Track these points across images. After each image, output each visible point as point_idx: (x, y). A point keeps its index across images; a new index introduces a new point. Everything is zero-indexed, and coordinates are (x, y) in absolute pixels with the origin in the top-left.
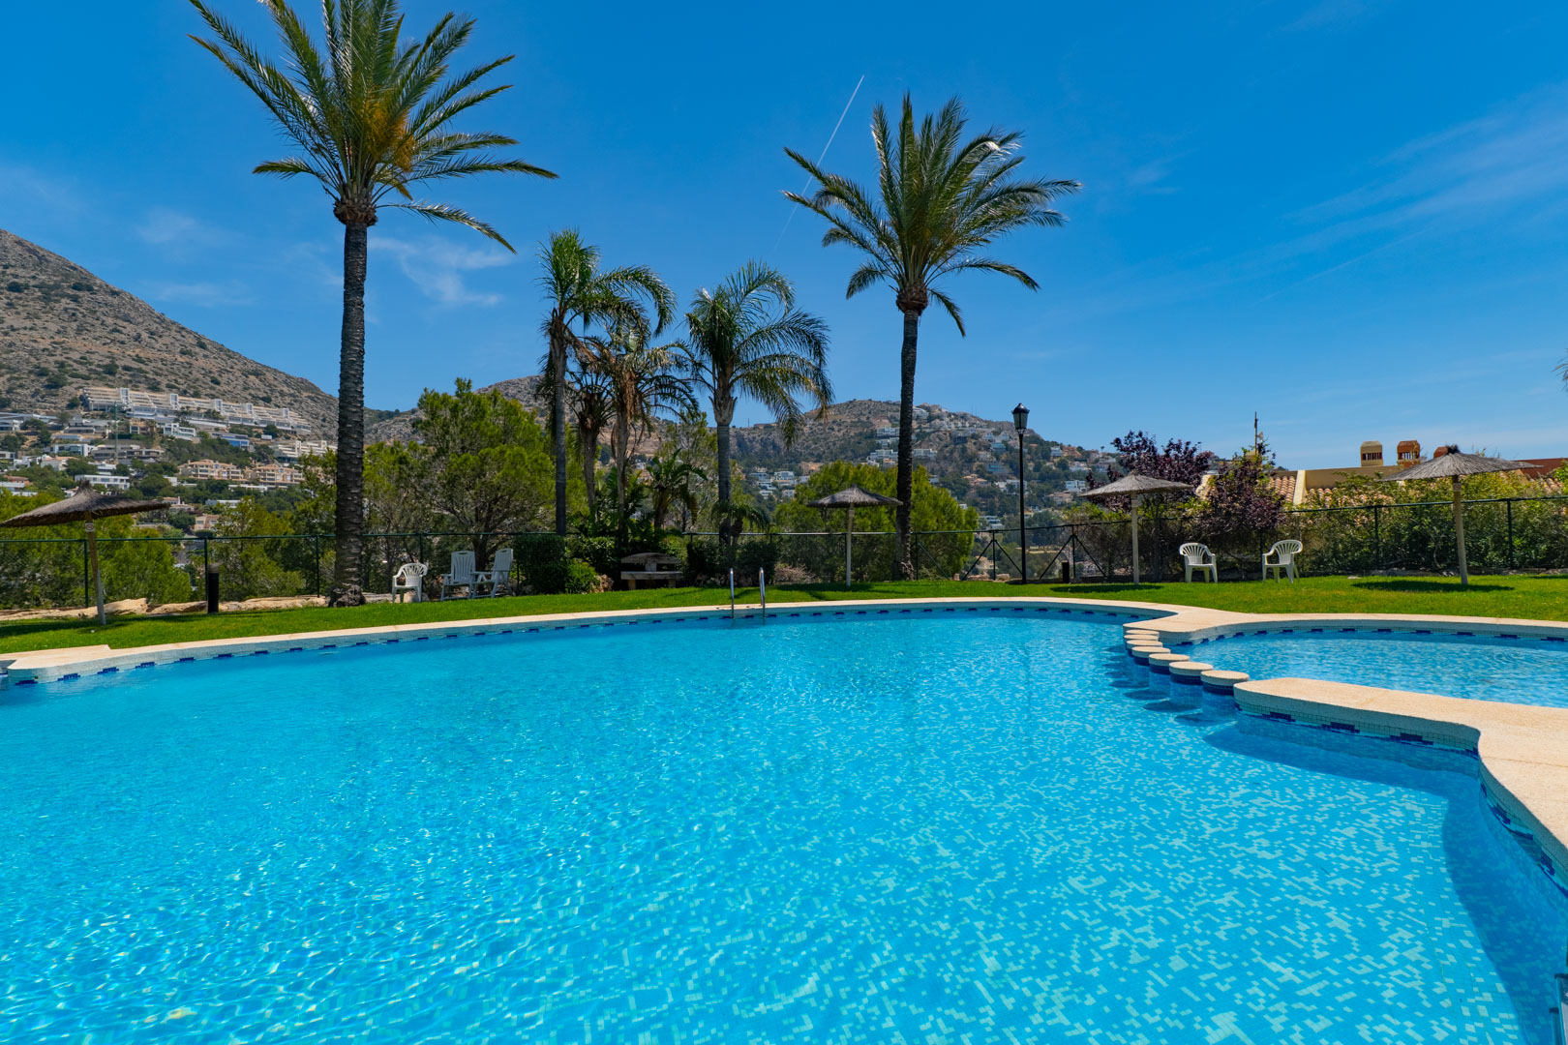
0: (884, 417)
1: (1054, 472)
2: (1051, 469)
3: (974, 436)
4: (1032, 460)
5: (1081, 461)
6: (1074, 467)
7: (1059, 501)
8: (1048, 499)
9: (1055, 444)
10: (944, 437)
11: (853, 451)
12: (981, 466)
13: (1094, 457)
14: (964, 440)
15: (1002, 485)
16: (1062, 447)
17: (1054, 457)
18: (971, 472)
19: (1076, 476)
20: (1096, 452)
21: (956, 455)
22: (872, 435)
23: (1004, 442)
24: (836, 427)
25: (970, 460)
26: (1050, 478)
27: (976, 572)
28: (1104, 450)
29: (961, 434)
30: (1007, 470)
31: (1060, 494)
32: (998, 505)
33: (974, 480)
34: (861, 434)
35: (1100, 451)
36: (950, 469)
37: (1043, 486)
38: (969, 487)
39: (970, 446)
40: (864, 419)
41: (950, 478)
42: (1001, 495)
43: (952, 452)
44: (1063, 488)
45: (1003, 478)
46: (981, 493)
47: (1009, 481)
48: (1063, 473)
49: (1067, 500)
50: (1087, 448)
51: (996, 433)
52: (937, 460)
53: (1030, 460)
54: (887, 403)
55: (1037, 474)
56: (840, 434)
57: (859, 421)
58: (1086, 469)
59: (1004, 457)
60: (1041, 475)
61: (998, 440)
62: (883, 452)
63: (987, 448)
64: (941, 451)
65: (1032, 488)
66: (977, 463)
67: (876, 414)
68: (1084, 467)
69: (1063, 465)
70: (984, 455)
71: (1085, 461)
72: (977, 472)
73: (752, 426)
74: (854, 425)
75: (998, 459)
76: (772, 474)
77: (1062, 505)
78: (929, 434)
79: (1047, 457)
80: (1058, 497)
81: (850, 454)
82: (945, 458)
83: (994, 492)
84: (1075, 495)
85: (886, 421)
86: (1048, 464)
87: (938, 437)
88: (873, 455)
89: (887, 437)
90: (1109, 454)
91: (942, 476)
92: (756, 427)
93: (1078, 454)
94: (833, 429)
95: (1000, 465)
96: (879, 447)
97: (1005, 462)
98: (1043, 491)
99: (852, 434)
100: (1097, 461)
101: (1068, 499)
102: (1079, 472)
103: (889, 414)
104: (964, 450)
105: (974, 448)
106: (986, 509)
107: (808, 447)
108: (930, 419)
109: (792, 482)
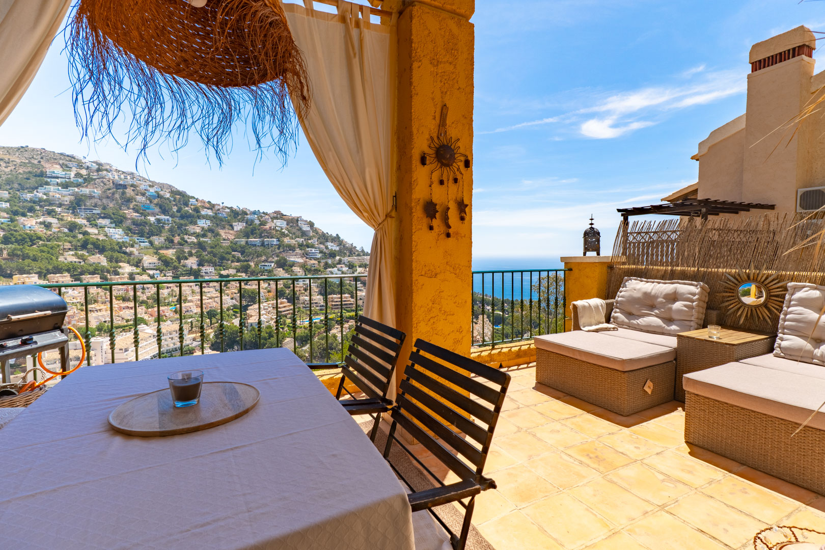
0: (56, 164)
1: (191, 214)
2: (188, 212)
3: (132, 186)
4: (176, 205)
5: (208, 209)
6: (204, 212)
7: (192, 231)
8: (185, 229)
9: (193, 197)
10: (108, 183)
11: (20, 184)
12: (137, 205)
13: (217, 207)
14: (125, 187)
15: (152, 219)
16: (197, 200)
17: (191, 205)
18: (129, 208)
19: (206, 217)
20: (219, 205)
21: (117, 196)
22: (42, 174)
23: (156, 192)
25: (129, 200)
26: (187, 217)
27: (117, 273)
28: (224, 205)
29: (121, 182)
30: (157, 210)
32: (147, 231)
33: (130, 214)
34: (30, 172)
35: (221, 205)
36: (111, 205)
37: (182, 222)
38: (126, 218)
39: (129, 191)
40: (36, 162)
41: (110, 212)
42: (151, 225)
43: (113, 194)
44: (195, 224)
45: (154, 215)
46: (135, 223)
47: (158, 217)
48: (196, 215)
49: (198, 231)
50: (213, 202)
51: (151, 186)
52: (100, 199)
53: (174, 205)
54: (61, 154)
55: (179, 214)
56: (8, 170)
57: (30, 163)
58: (211, 214)
59: (156, 201)
60: (182, 215)
61: (152, 190)
62: (52, 188)
63: (143, 195)
64: (104, 192)
65: (175, 222)
66: (134, 203)
67: (48, 161)
68: (210, 213)
69: (197, 210)
70: (139, 198)
71: (212, 209)
72: (133, 209)
74: (23, 165)
75: (151, 202)
77: (194, 233)
78: (95, 179)
79: (186, 204)
80: (191, 228)
81: (16, 186)
82: (108, 197)
83: (145, 223)
84: (203, 228)
85: (58, 166)
86: (186, 208)
87: (102, 182)
88: (41, 190)
89: (57, 178)
90: (226, 207)
91: (104, 208)
93: (207, 205)
95: (152, 206)
96: (47, 184)
97: (157, 205)
98: (182, 225)
99: (21, 171)
100: (219, 210)
101: (198, 230)
102: (207, 215)
103: (61, 162)
104: (124, 193)
105: (132, 193)
106: (138, 234)
108: (98, 170)
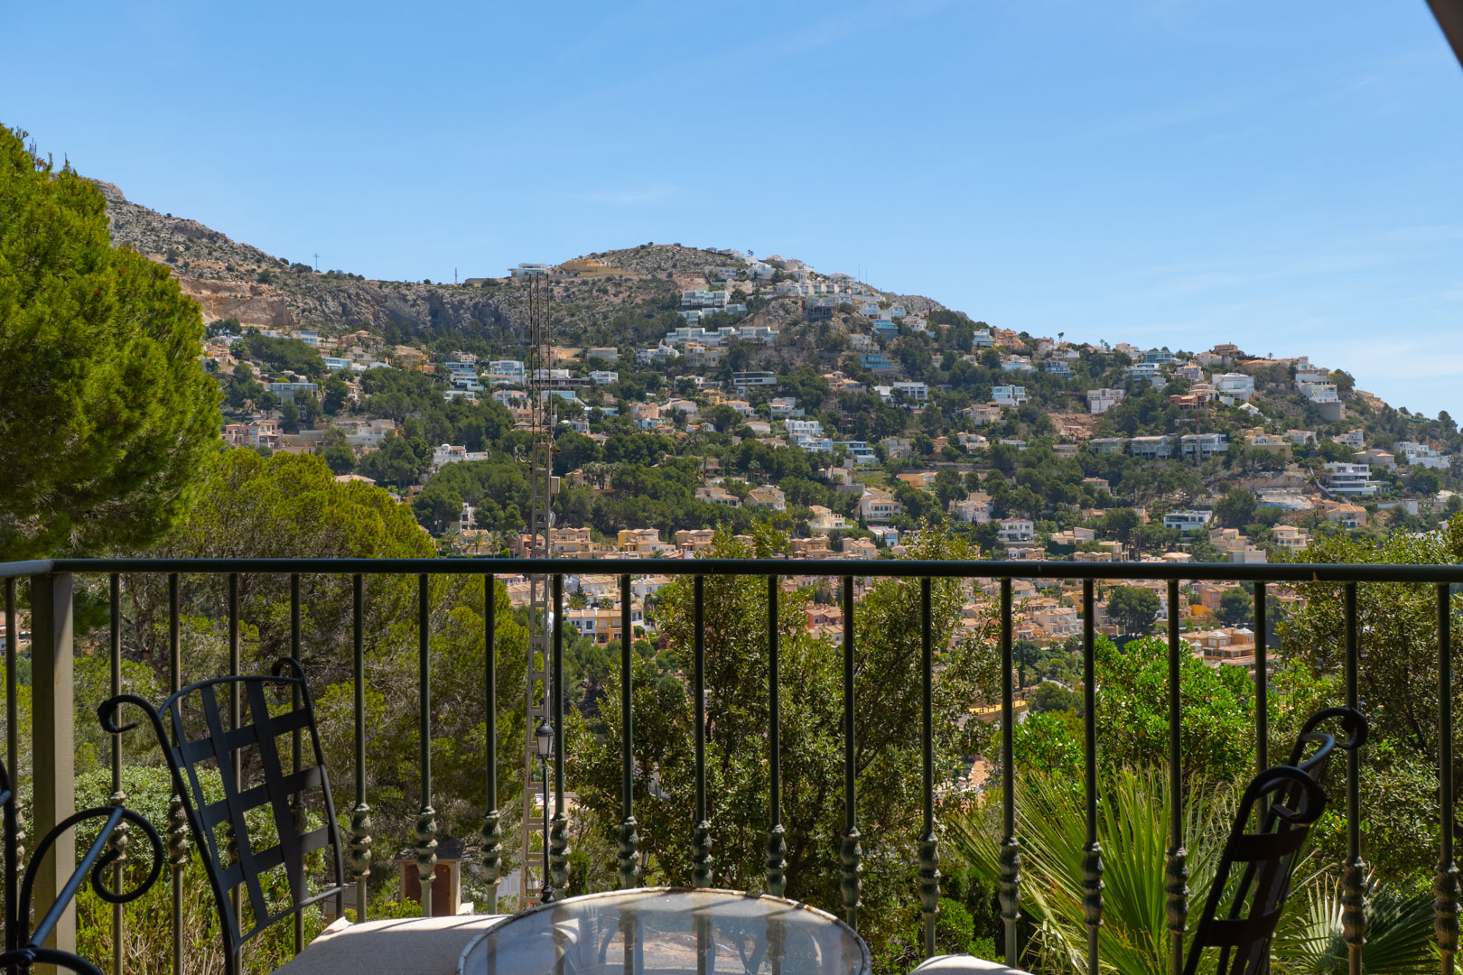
0: (699, 275)
1: (975, 371)
2: (969, 366)
3: (844, 308)
4: (940, 350)
5: (1021, 354)
6: (1009, 365)
7: (978, 420)
8: (961, 415)
9: (983, 326)
10: (793, 307)
11: (636, 330)
12: (851, 358)
13: (1044, 348)
14: (826, 313)
15: (885, 391)
16: (993, 332)
17: (978, 347)
18: (834, 368)
19: (1014, 379)
20: (1050, 341)
21: (811, 338)
22: (675, 303)
23: (895, 319)
24: (611, 290)
25: (836, 346)
26: (966, 381)
27: (805, 532)
28: (1064, 339)
29: (821, 303)
30: (896, 367)
31: (978, 407)
32: (872, 424)
33: (838, 381)
34: (653, 301)
35: (1057, 340)
36: (798, 363)
37: (955, 395)
38: (827, 392)
39: (836, 323)
40: (663, 276)
41: (794, 378)
42: (881, 407)
43: (803, 333)
44: (987, 398)
45: (887, 380)
46: (847, 403)
47: (897, 385)
48: (989, 373)
49: (993, 418)
50: (1034, 335)
51: (883, 306)
52: (778, 347)
53: (936, 351)
54: (708, 252)
55: (946, 375)
56: (617, 301)
57: (654, 279)
58: (1029, 367)
59: (893, 344)
60: (953, 376)
61: (886, 316)
62: (689, 331)
63: (866, 329)
64: (786, 331)
65: (936, 397)
66: (846, 353)
67: (684, 271)
68: (1025, 364)
69: (991, 360)
70: (858, 339)
71: (1030, 354)
72: (844, 368)
73: (462, 281)
74: (643, 285)
75: (883, 347)
76: (486, 365)
77: (984, 425)
78: (768, 302)
79: (966, 346)
80: (977, 412)
81: (630, 334)
82: (792, 344)
83: (871, 402)
84: (1006, 410)
85: (702, 281)
86: (966, 357)
87: (783, 306)
88: (672, 338)
89: (699, 307)
90: (1071, 346)
91: (784, 372)
92: (468, 284)
93: (1020, 344)
94: (605, 292)
95: (885, 357)
96: (682, 323)
97: (895, 353)
98: (952, 403)
99: (639, 300)
100: (1049, 355)
101: (994, 416)
102: (1017, 372)
103: (707, 269)
104: (825, 329)
105: (843, 327)
106: (852, 431)
107: (558, 321)
108: (777, 278)
109: (517, 379)
